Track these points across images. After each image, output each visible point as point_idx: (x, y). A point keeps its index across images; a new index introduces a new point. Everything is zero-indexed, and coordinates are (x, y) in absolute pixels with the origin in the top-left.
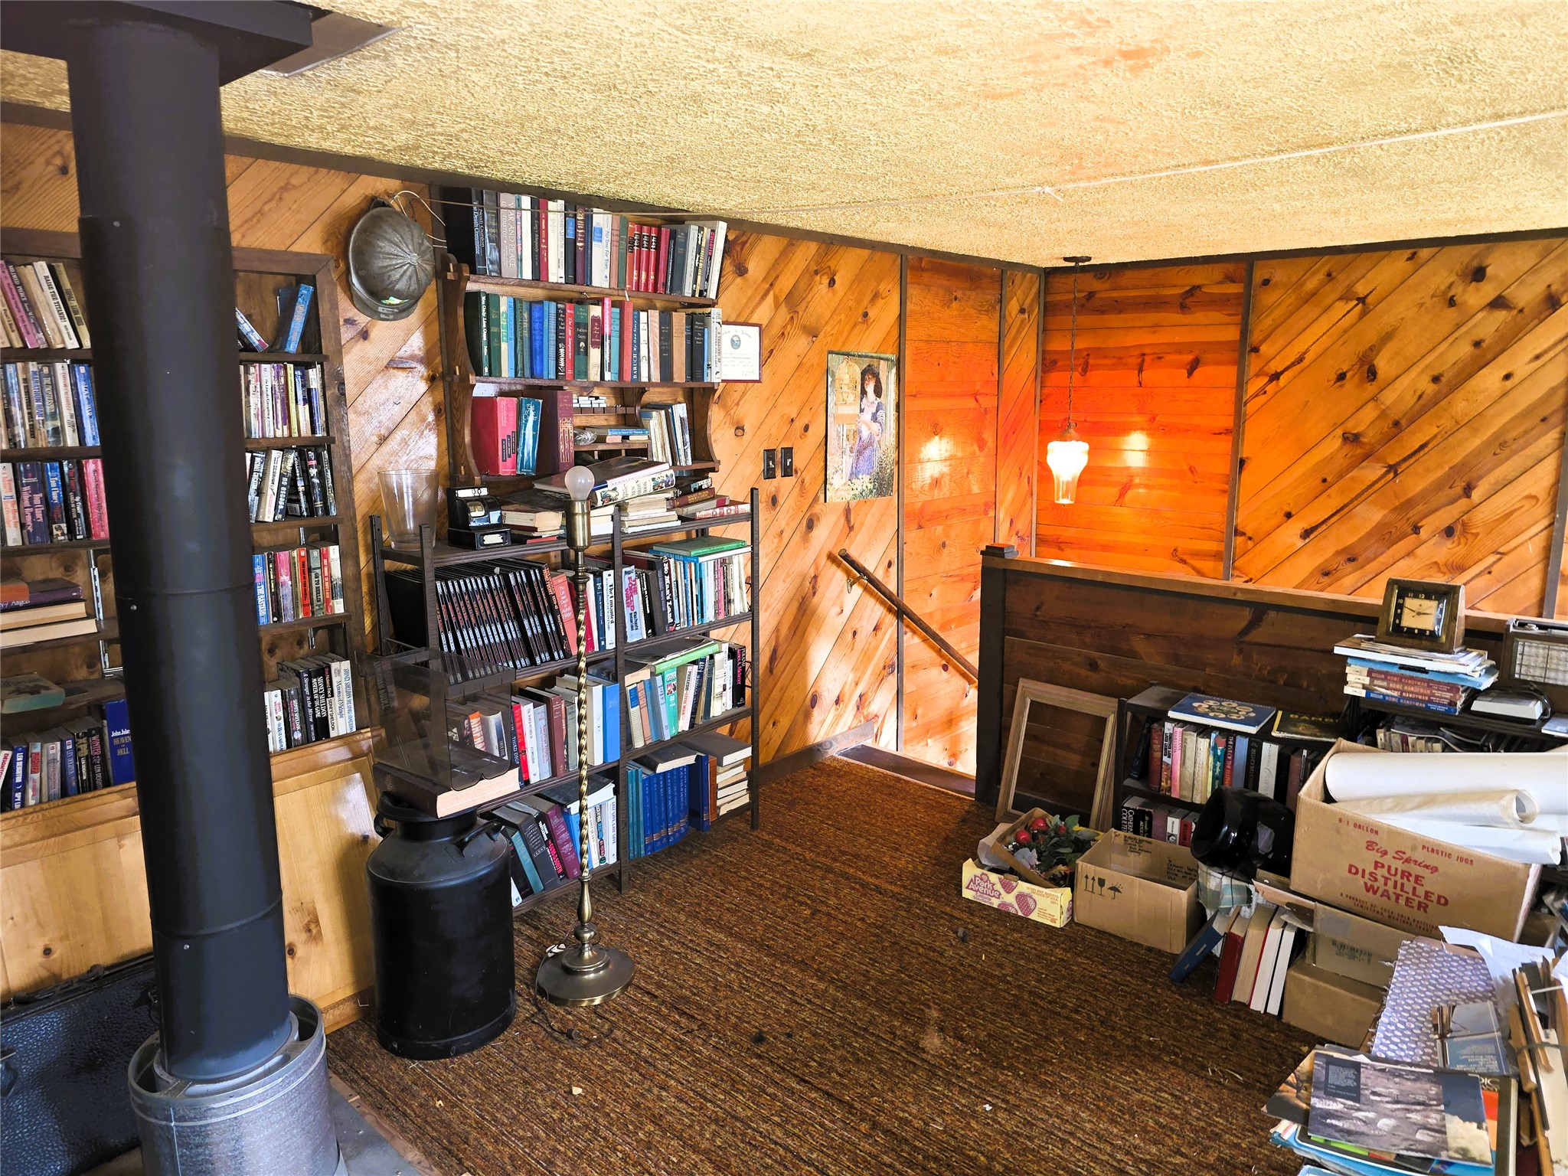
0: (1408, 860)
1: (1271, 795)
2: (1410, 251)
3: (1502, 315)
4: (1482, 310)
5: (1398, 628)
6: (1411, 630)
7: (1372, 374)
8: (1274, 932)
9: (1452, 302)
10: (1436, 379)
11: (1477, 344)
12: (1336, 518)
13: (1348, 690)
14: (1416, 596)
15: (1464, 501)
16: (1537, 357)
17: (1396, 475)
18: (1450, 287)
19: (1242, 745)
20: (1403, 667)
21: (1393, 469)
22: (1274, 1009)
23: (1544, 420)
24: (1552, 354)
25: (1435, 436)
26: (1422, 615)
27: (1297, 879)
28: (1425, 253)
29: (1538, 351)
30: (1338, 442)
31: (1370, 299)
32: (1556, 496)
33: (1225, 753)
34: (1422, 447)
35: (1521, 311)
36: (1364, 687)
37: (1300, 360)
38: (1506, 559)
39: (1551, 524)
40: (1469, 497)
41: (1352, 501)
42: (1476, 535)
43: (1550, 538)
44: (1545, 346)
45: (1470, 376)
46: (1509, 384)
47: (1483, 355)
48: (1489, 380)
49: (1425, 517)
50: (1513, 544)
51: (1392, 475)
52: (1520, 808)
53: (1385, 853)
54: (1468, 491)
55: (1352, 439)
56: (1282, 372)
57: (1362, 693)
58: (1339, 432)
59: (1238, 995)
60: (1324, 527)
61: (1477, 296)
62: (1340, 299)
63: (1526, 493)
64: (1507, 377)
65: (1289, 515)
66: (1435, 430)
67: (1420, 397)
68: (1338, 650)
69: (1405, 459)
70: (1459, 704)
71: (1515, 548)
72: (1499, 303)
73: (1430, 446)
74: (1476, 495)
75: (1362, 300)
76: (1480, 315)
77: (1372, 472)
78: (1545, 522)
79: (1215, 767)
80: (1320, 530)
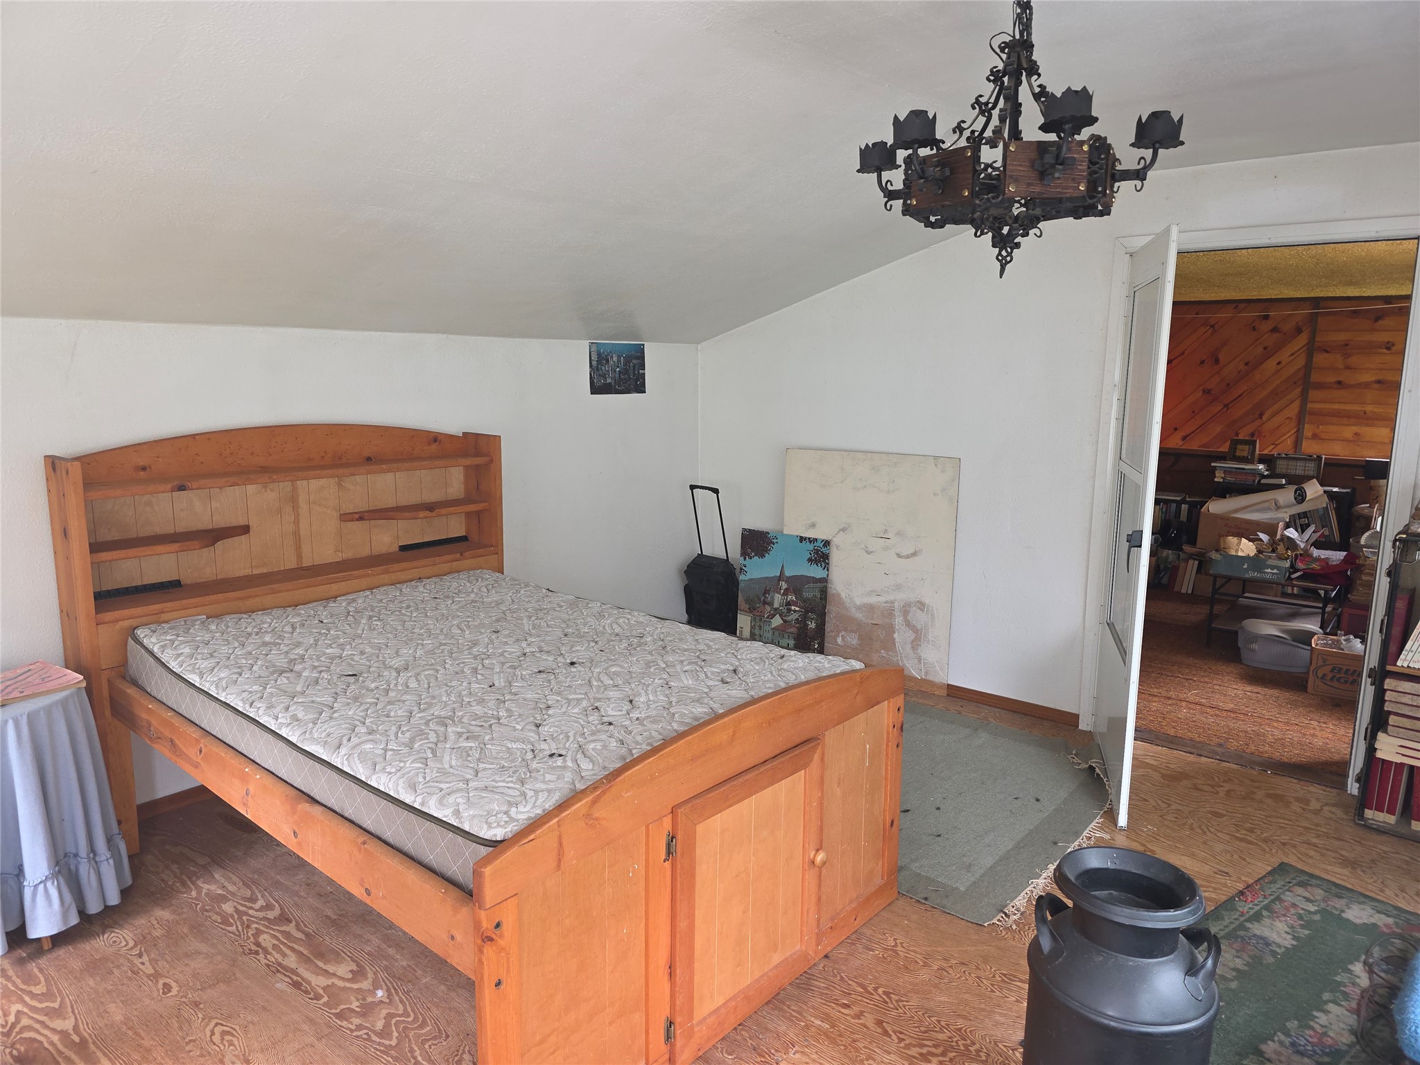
0: (1239, 528)
1: (1185, 520)
2: (1236, 304)
3: (1276, 335)
4: (1267, 333)
5: (1235, 456)
6: (1239, 457)
7: (1217, 361)
8: (1191, 562)
9: (1254, 329)
10: (1247, 364)
11: (1265, 348)
12: (1199, 430)
13: (1216, 480)
14: (1241, 444)
15: (1259, 420)
16: (1292, 354)
17: (1228, 409)
18: (1253, 322)
19: (1174, 505)
20: (1236, 468)
21: (1226, 405)
22: (1190, 592)
23: (1295, 383)
24: (1298, 353)
25: (1245, 391)
26: (1243, 451)
27: (1199, 544)
28: (1242, 306)
29: (1293, 351)
30: (1201, 393)
31: (1216, 326)
32: (1300, 418)
33: (1166, 510)
34: (1240, 396)
35: (1285, 334)
36: (1222, 478)
37: (1183, 353)
38: (1279, 447)
39: (1298, 431)
40: (1261, 419)
41: (1207, 422)
42: (1265, 436)
43: (1297, 437)
44: (1296, 349)
45: (1262, 363)
46: (1279, 367)
47: (1268, 353)
48: (1271, 364)
49: (1241, 428)
50: (1280, 440)
51: (1225, 409)
52: (1276, 504)
53: (1231, 527)
54: (1261, 416)
55: (1207, 392)
56: (1173, 360)
57: (1222, 480)
58: (1201, 388)
59: (1176, 589)
60: (1193, 434)
61: (1265, 327)
62: (1202, 325)
63: (1287, 416)
64: (1279, 363)
65: (1176, 429)
66: (1246, 388)
67: (1239, 372)
68: (1213, 464)
69: (1232, 401)
70: (1256, 481)
71: (1282, 442)
72: (1275, 330)
73: (1244, 395)
74: (1265, 418)
75: (1212, 326)
76: (1267, 335)
77: (1217, 408)
78: (1295, 430)
79: (1162, 516)
80: (1191, 436)
